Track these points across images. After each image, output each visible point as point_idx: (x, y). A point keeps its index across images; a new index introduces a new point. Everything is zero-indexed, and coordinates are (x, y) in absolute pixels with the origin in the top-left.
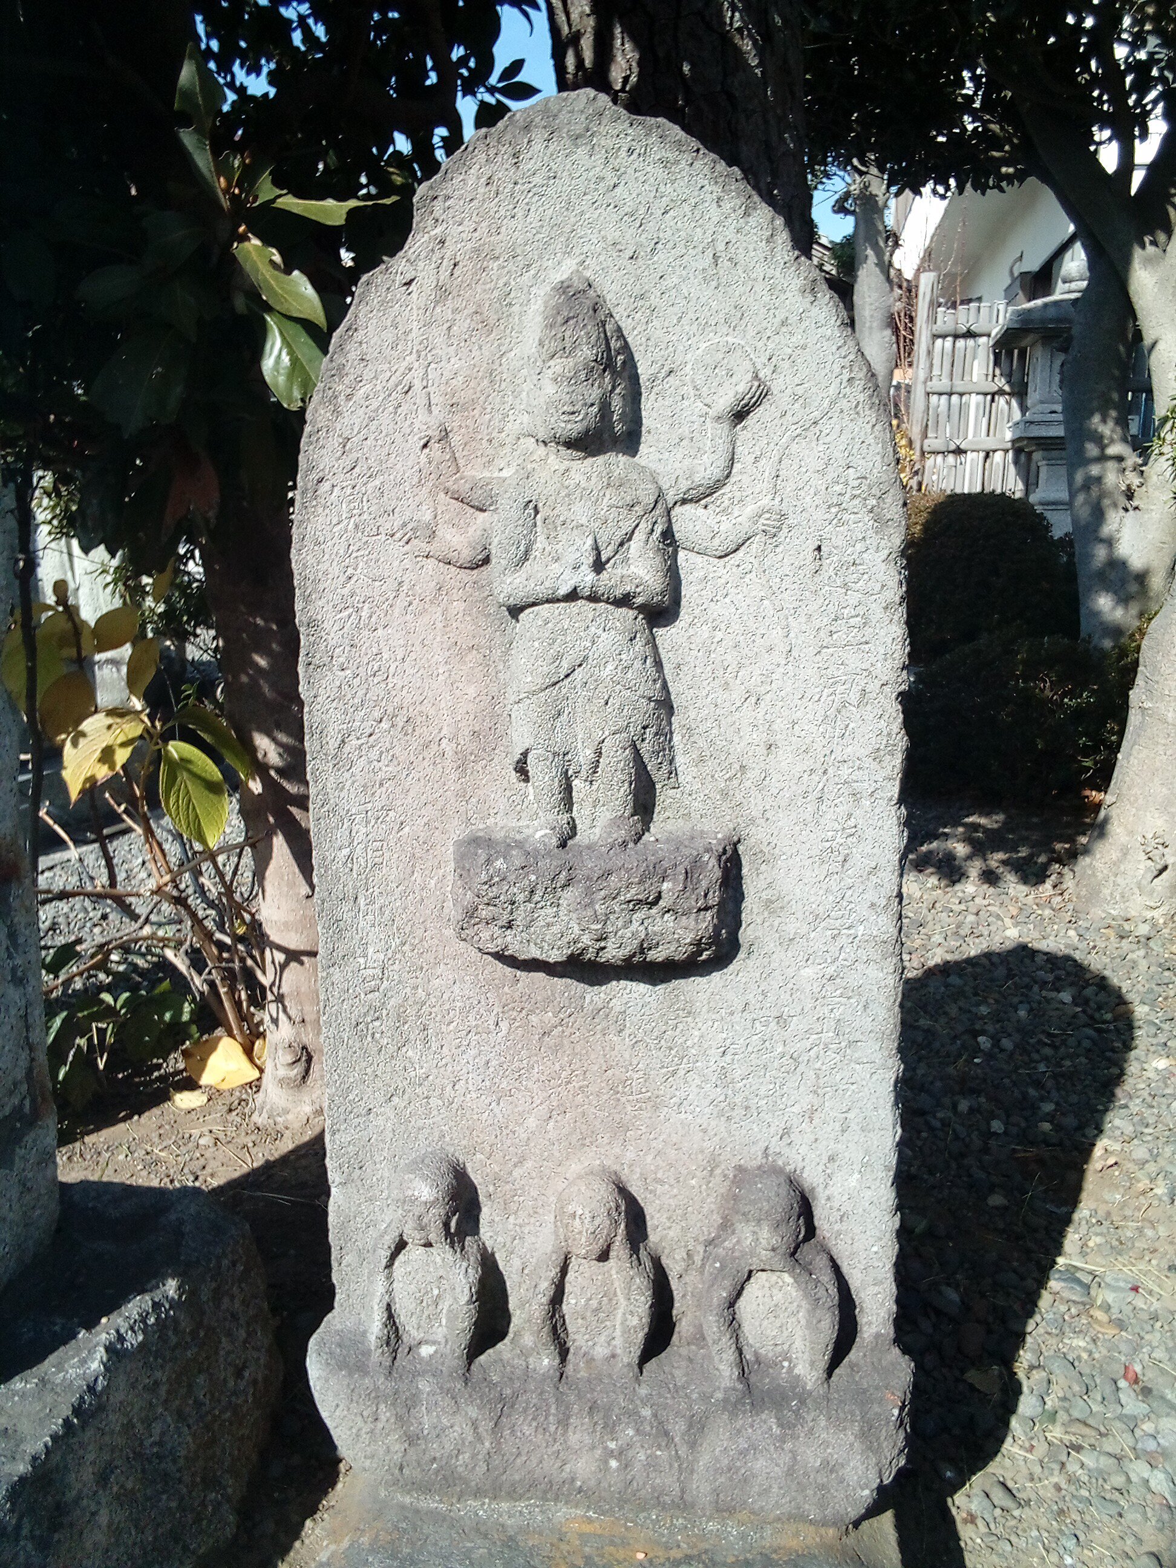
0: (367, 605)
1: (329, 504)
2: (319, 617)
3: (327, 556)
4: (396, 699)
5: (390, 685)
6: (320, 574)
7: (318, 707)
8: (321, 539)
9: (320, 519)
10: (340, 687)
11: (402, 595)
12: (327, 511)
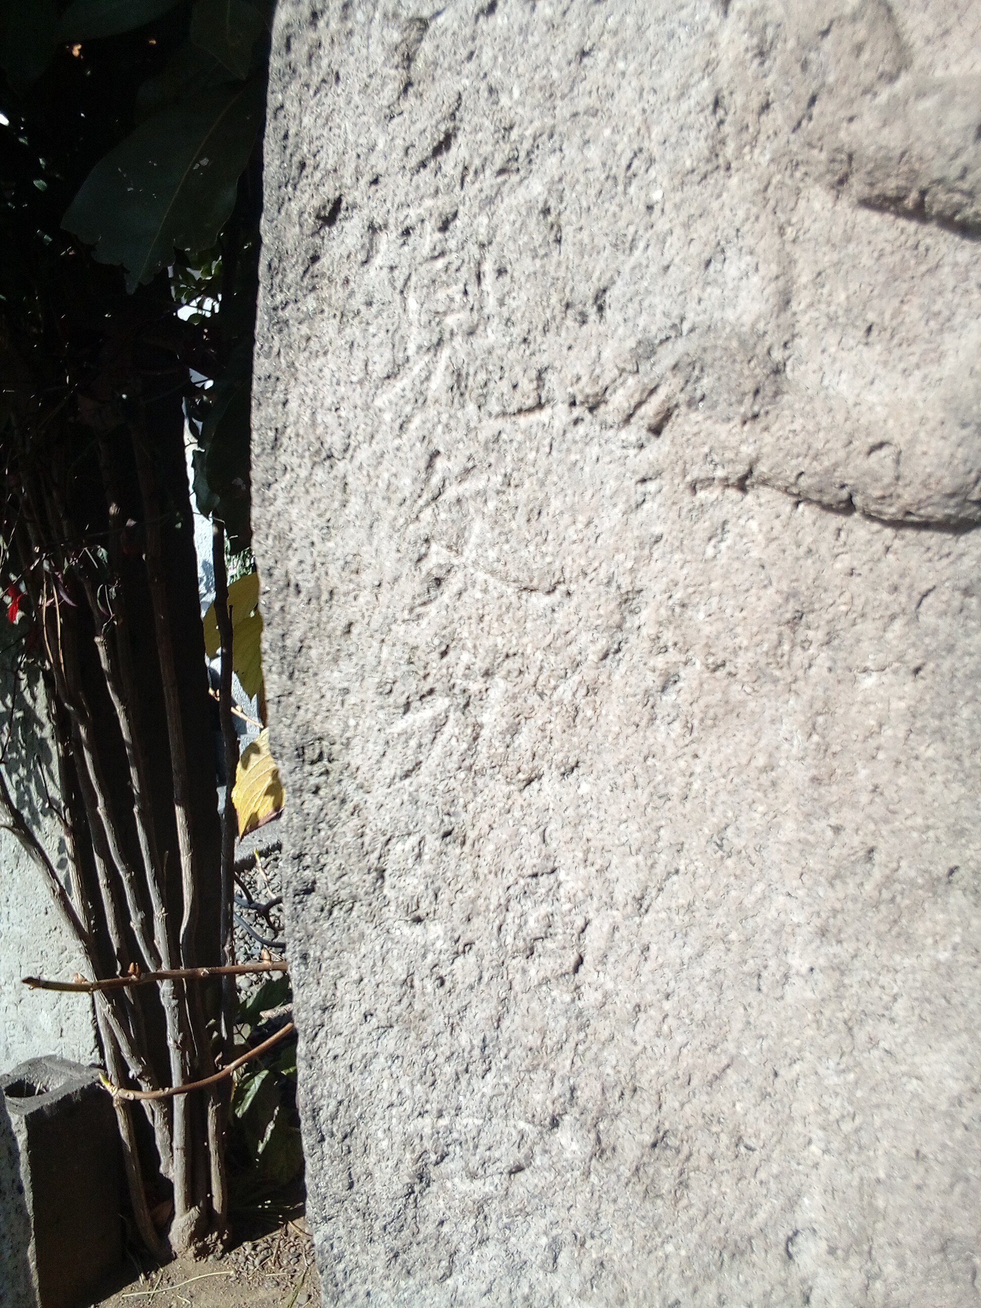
0: (499, 686)
1: (357, 302)
2: (334, 728)
3: (355, 504)
4: (610, 1055)
5: (591, 997)
6: (333, 570)
7: (336, 1045)
8: (335, 441)
9: (331, 363)
10: (408, 982)
11: (637, 646)
12: (354, 331)
